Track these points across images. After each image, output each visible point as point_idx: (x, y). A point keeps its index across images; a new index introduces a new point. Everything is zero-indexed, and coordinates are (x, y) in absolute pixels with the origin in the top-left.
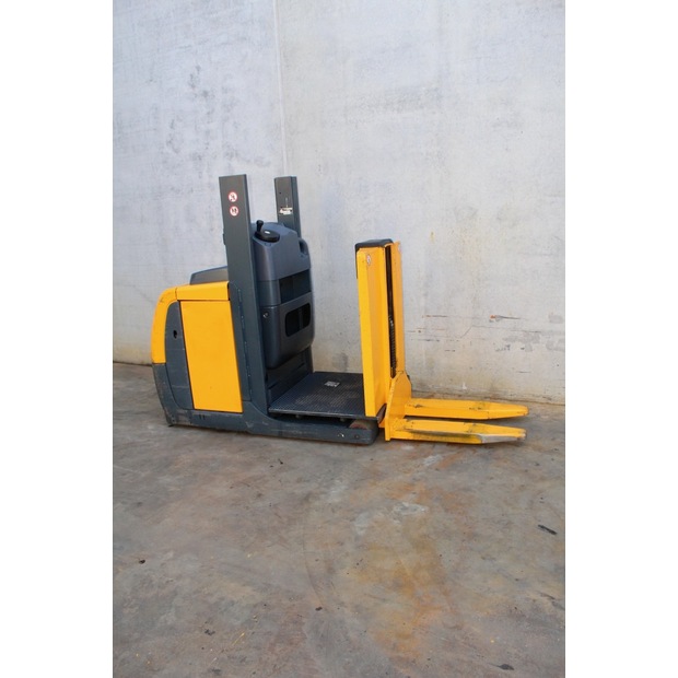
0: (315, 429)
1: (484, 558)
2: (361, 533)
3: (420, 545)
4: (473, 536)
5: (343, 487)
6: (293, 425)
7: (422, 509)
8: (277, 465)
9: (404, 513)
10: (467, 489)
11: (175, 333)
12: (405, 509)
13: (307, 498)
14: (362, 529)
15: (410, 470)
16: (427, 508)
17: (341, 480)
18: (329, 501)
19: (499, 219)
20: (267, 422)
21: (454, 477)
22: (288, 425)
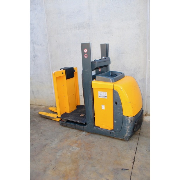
1: (92, 166)
2: (58, 157)
3: (74, 161)
4: (91, 158)
5: (57, 142)
7: (78, 149)
8: (40, 134)
9: (72, 151)
10: (93, 142)
12: (73, 149)
13: (45, 146)
14: (58, 156)
15: (78, 136)
16: (79, 149)
17: (57, 139)
18: (52, 146)
21: (90, 138)
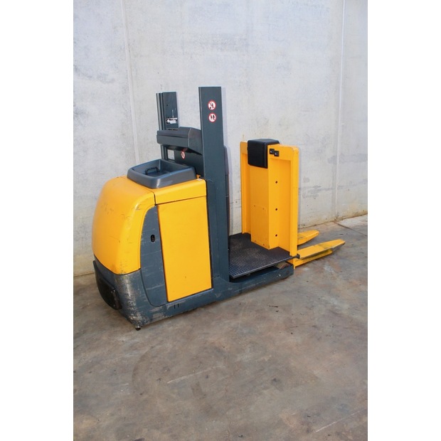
0: (264, 278)
6: (250, 281)
11: (153, 237)
19: (280, 125)
20: (231, 287)
22: (246, 283)
